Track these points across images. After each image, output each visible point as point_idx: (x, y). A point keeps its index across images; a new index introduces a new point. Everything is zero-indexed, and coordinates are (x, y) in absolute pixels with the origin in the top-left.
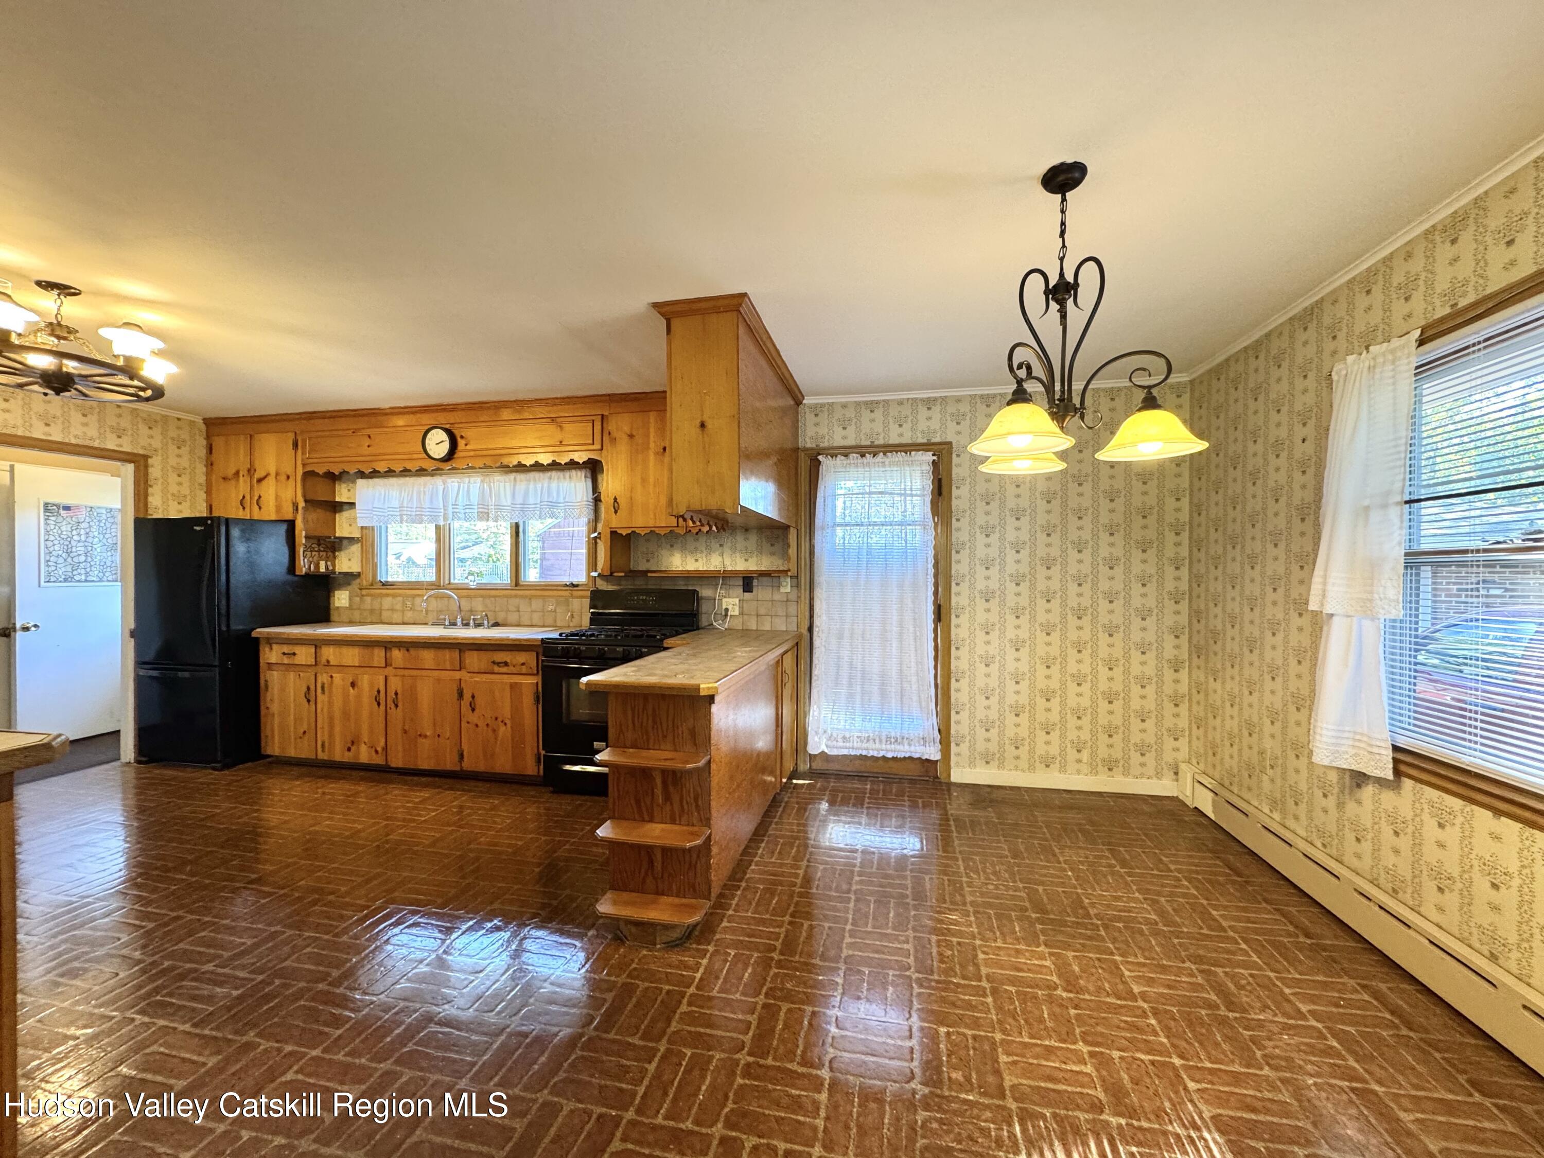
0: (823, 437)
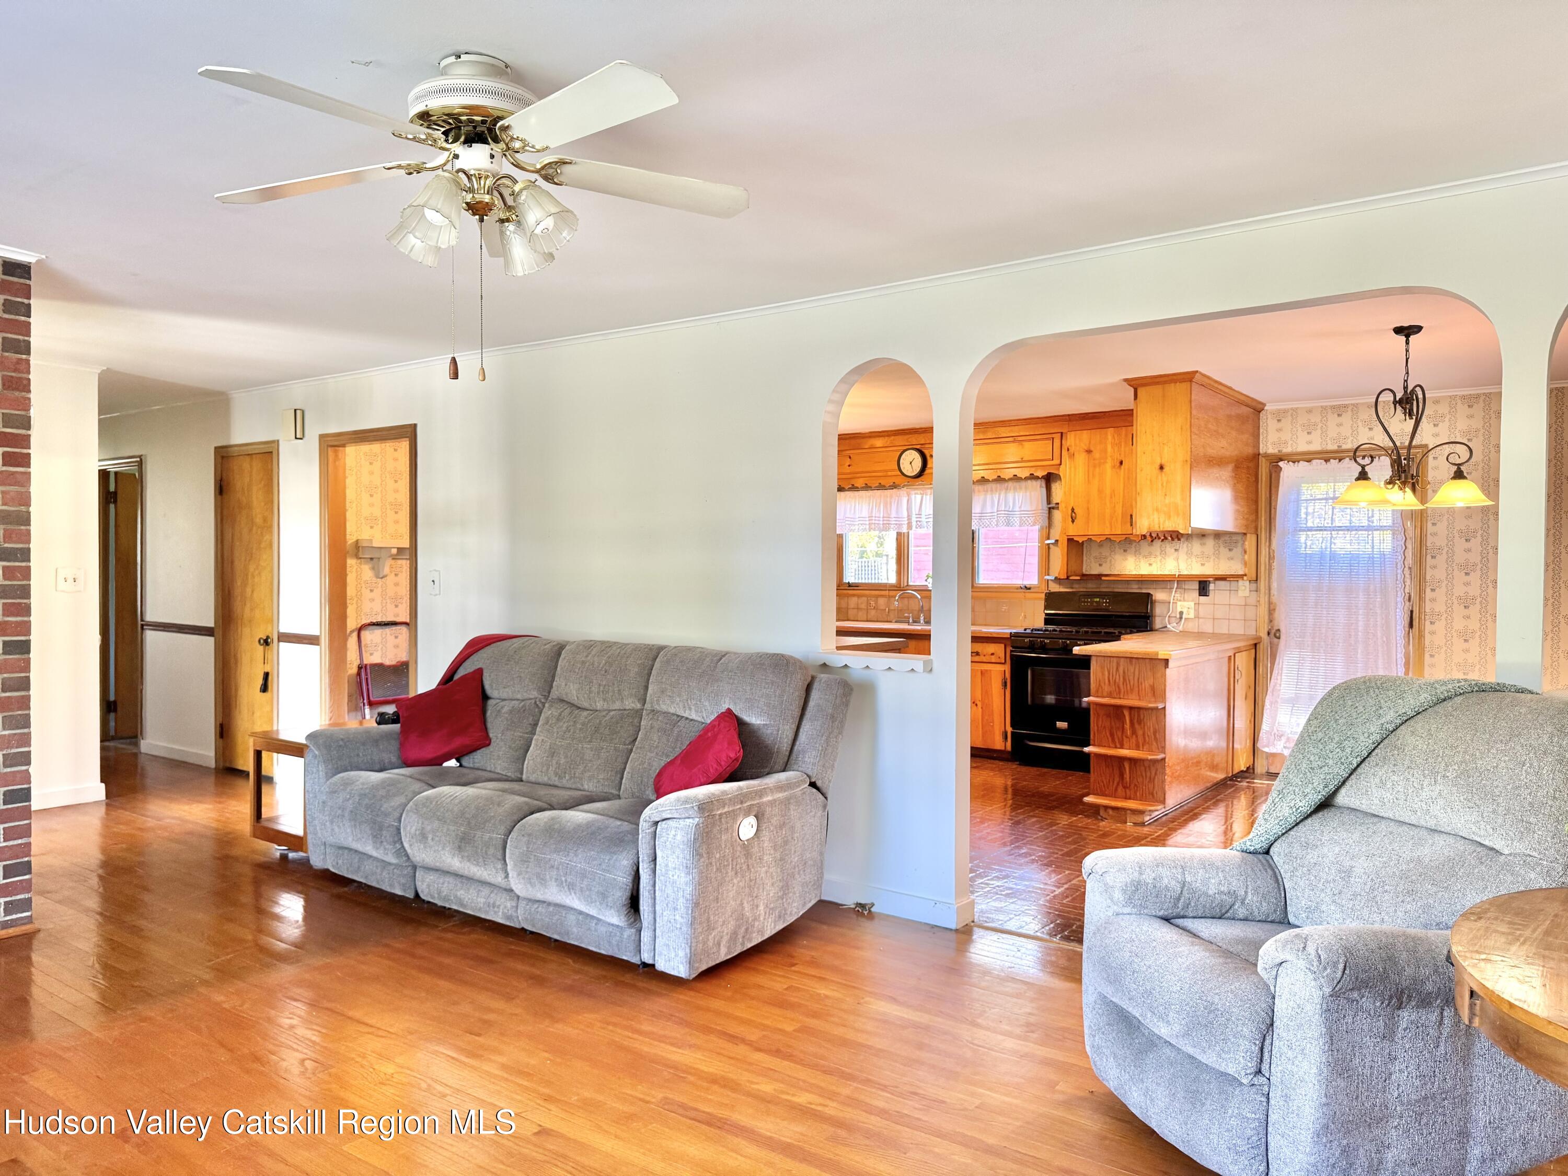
0: (1286, 443)
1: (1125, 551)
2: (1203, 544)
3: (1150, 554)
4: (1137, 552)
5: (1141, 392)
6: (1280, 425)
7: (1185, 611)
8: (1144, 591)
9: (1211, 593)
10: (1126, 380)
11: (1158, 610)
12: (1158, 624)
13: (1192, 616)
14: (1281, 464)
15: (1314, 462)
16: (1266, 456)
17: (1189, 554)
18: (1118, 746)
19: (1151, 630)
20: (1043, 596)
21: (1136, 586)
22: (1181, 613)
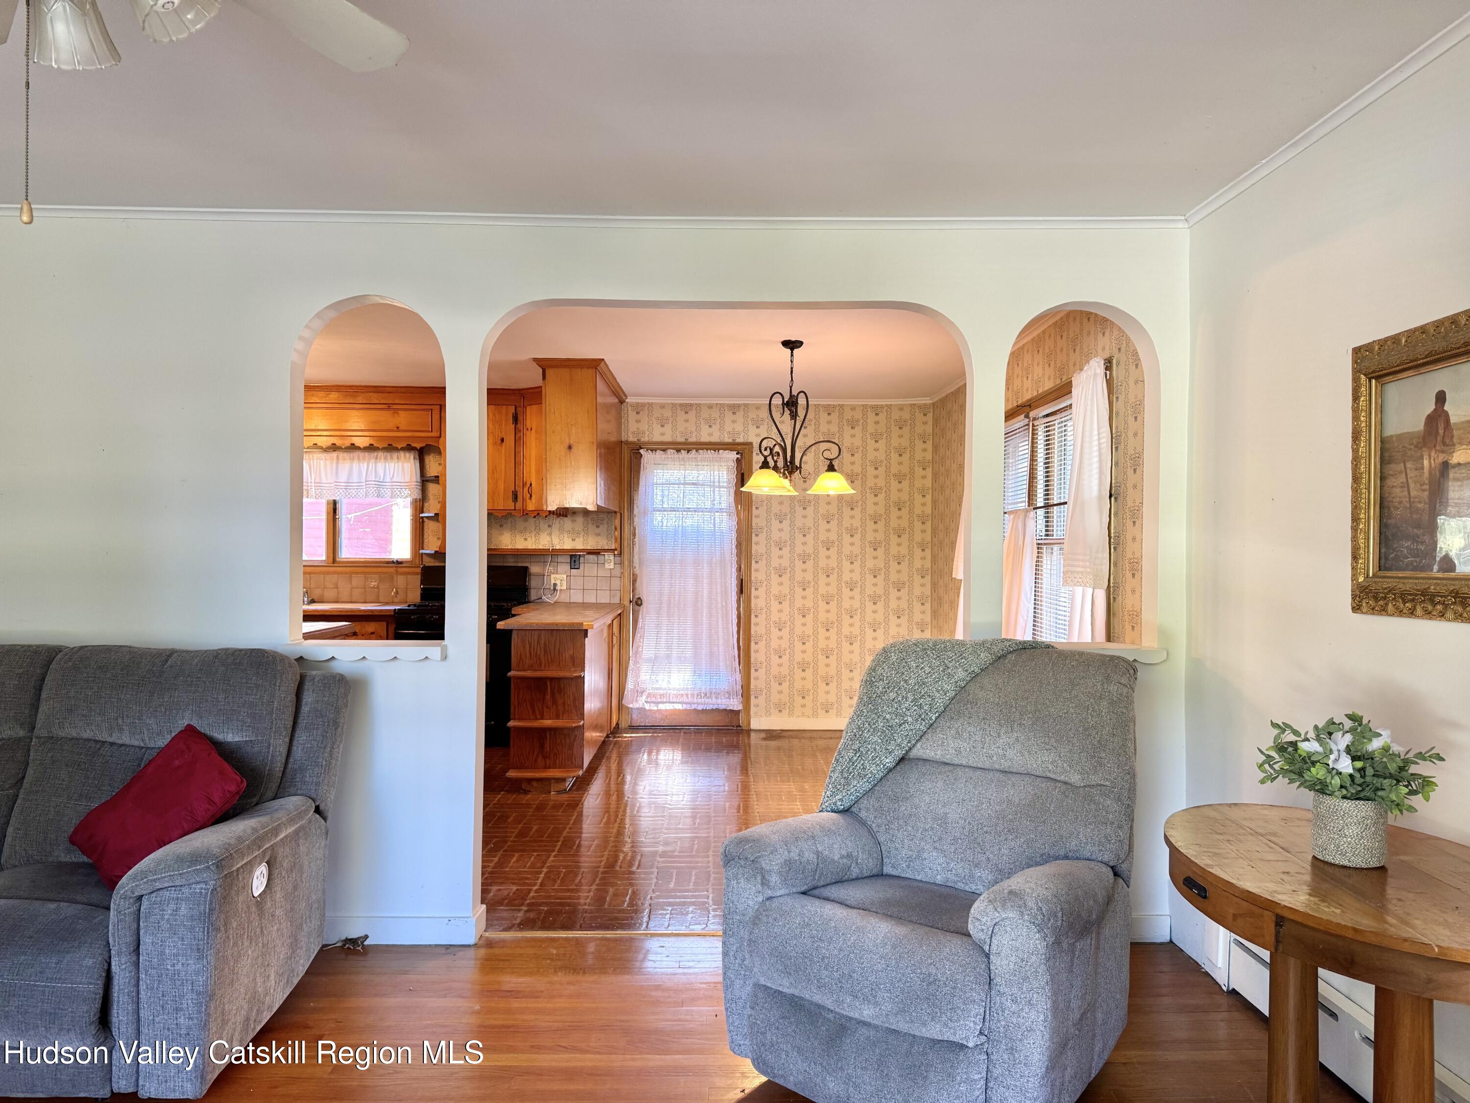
0: (643, 433)
1: (501, 526)
2: (574, 521)
3: (525, 529)
4: (513, 528)
5: (549, 372)
6: (638, 417)
7: (558, 582)
8: (520, 565)
9: (582, 566)
10: (535, 360)
11: (533, 583)
12: (533, 595)
13: (564, 587)
14: (642, 451)
15: (669, 451)
16: (627, 443)
17: (561, 530)
18: (539, 717)
19: (529, 602)
20: (419, 570)
21: (512, 560)
22: (555, 585)
